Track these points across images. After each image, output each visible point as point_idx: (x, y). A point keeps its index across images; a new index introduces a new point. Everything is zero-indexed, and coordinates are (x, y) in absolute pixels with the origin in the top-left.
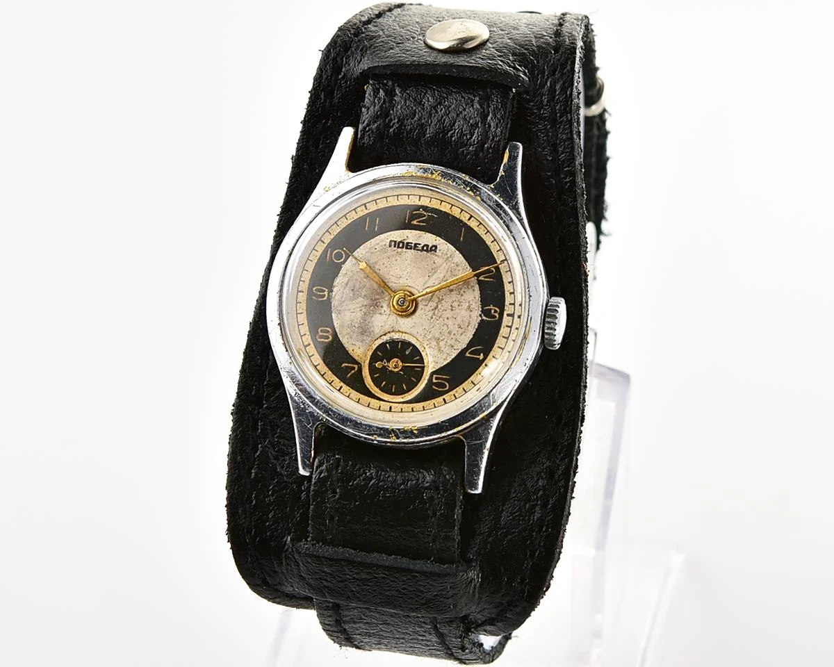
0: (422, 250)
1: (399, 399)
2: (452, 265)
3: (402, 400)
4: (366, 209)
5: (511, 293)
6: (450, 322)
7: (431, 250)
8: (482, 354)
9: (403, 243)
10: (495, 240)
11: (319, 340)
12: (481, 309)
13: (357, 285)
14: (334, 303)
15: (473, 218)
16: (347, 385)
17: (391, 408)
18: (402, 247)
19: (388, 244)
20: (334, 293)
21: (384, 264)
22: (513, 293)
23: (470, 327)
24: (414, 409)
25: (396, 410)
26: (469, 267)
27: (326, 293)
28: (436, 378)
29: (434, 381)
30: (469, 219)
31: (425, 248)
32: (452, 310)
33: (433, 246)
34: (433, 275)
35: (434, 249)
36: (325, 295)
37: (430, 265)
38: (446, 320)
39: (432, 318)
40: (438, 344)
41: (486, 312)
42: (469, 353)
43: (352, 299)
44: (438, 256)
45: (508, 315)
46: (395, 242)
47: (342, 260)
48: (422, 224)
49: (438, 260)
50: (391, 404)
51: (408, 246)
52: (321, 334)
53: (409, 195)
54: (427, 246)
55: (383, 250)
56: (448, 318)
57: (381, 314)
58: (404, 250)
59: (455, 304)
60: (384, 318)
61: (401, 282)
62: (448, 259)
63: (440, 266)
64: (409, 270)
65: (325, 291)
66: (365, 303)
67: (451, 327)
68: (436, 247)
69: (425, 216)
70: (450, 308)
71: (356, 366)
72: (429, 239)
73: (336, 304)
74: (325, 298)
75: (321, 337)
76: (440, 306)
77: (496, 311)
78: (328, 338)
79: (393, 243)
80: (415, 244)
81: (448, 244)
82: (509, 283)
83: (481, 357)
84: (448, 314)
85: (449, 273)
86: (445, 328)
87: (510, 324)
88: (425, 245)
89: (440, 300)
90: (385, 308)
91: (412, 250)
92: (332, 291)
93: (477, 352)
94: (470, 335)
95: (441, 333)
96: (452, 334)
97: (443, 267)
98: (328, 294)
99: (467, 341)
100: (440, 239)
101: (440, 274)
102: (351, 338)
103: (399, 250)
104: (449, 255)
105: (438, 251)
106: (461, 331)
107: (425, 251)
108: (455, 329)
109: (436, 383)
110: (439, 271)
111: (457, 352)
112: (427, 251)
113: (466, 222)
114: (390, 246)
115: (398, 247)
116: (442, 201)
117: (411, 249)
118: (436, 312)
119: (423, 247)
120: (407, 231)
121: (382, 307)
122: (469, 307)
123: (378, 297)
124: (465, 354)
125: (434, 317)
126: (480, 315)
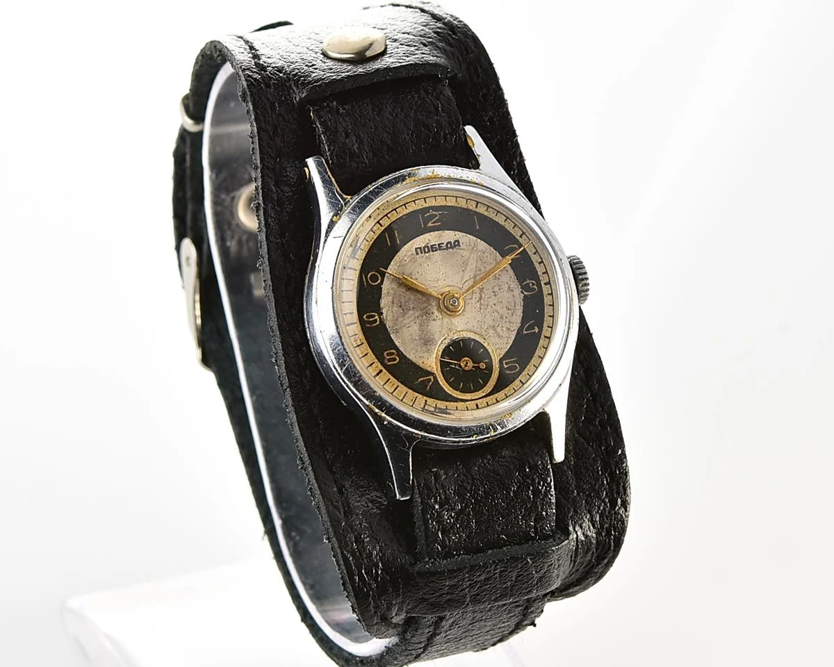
0: (447, 248)
1: (480, 394)
2: (479, 253)
3: (484, 394)
4: (381, 226)
5: (540, 263)
6: (498, 307)
7: (455, 246)
8: (536, 328)
9: (428, 247)
10: (507, 218)
11: (389, 363)
12: (520, 287)
13: (403, 300)
14: (388, 324)
15: (479, 204)
16: (430, 397)
17: (477, 405)
18: (429, 251)
19: (415, 252)
20: (384, 315)
21: (418, 273)
22: (542, 262)
23: (517, 306)
24: (498, 399)
25: (483, 405)
26: (494, 251)
27: (377, 317)
28: (506, 364)
29: (506, 366)
30: (477, 207)
31: (449, 246)
32: (495, 295)
33: (455, 241)
34: (465, 269)
35: (456, 244)
36: (376, 320)
37: (459, 260)
38: (493, 306)
39: (481, 309)
40: (495, 330)
41: (525, 288)
42: (526, 331)
43: (404, 314)
44: (464, 249)
45: (545, 284)
46: (420, 248)
47: (379, 281)
48: (437, 224)
49: (466, 253)
50: (476, 401)
51: (433, 249)
52: (388, 357)
53: (414, 201)
54: (450, 243)
55: (413, 260)
56: (495, 305)
57: (434, 320)
58: (431, 253)
59: (496, 289)
60: (438, 322)
61: (441, 284)
62: (473, 249)
63: (469, 258)
64: (443, 271)
65: (375, 316)
66: (416, 315)
67: (501, 312)
68: (458, 241)
69: (436, 216)
70: (493, 294)
71: (432, 378)
72: (449, 236)
73: (391, 324)
74: (378, 323)
75: (389, 360)
76: (483, 296)
77: (533, 284)
78: (395, 359)
79: (419, 250)
80: (439, 245)
81: (468, 236)
82: (535, 254)
83: (536, 330)
84: (493, 300)
85: (479, 261)
86: (496, 314)
87: (550, 292)
88: (448, 243)
89: (482, 290)
90: (436, 313)
91: (438, 252)
92: (382, 313)
93: (531, 327)
94: (519, 313)
95: (494, 320)
96: (504, 317)
97: (471, 258)
98: (380, 319)
99: (519, 320)
100: (459, 233)
101: (472, 266)
102: (417, 352)
103: (427, 254)
104: (473, 245)
105: (461, 245)
106: (510, 312)
107: (450, 248)
108: (504, 312)
109: (507, 368)
110: (470, 264)
111: (515, 333)
112: (451, 247)
113: (474, 209)
114: (417, 254)
115: (425, 252)
116: (446, 196)
117: (436, 250)
118: (482, 302)
119: (447, 245)
120: (426, 234)
121: (433, 313)
122: (509, 287)
123: (425, 305)
124: (522, 332)
125: (482, 307)
126: (522, 292)
